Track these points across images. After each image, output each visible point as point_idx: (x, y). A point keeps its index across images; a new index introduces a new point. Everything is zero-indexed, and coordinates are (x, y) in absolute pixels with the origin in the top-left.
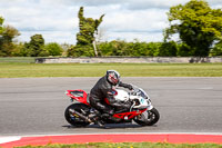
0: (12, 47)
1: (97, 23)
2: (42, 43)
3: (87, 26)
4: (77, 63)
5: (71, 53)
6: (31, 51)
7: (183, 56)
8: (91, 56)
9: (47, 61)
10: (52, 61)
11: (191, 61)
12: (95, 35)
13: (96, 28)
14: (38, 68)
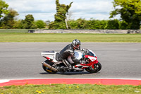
0: (13, 23)
1: (68, 7)
2: (33, 20)
3: (61, 10)
4: (55, 33)
5: (51, 27)
6: (25, 25)
7: (123, 29)
8: (64, 29)
9: (36, 32)
10: (39, 32)
11: (129, 33)
12: (66, 15)
13: (67, 11)
14: (30, 36)
